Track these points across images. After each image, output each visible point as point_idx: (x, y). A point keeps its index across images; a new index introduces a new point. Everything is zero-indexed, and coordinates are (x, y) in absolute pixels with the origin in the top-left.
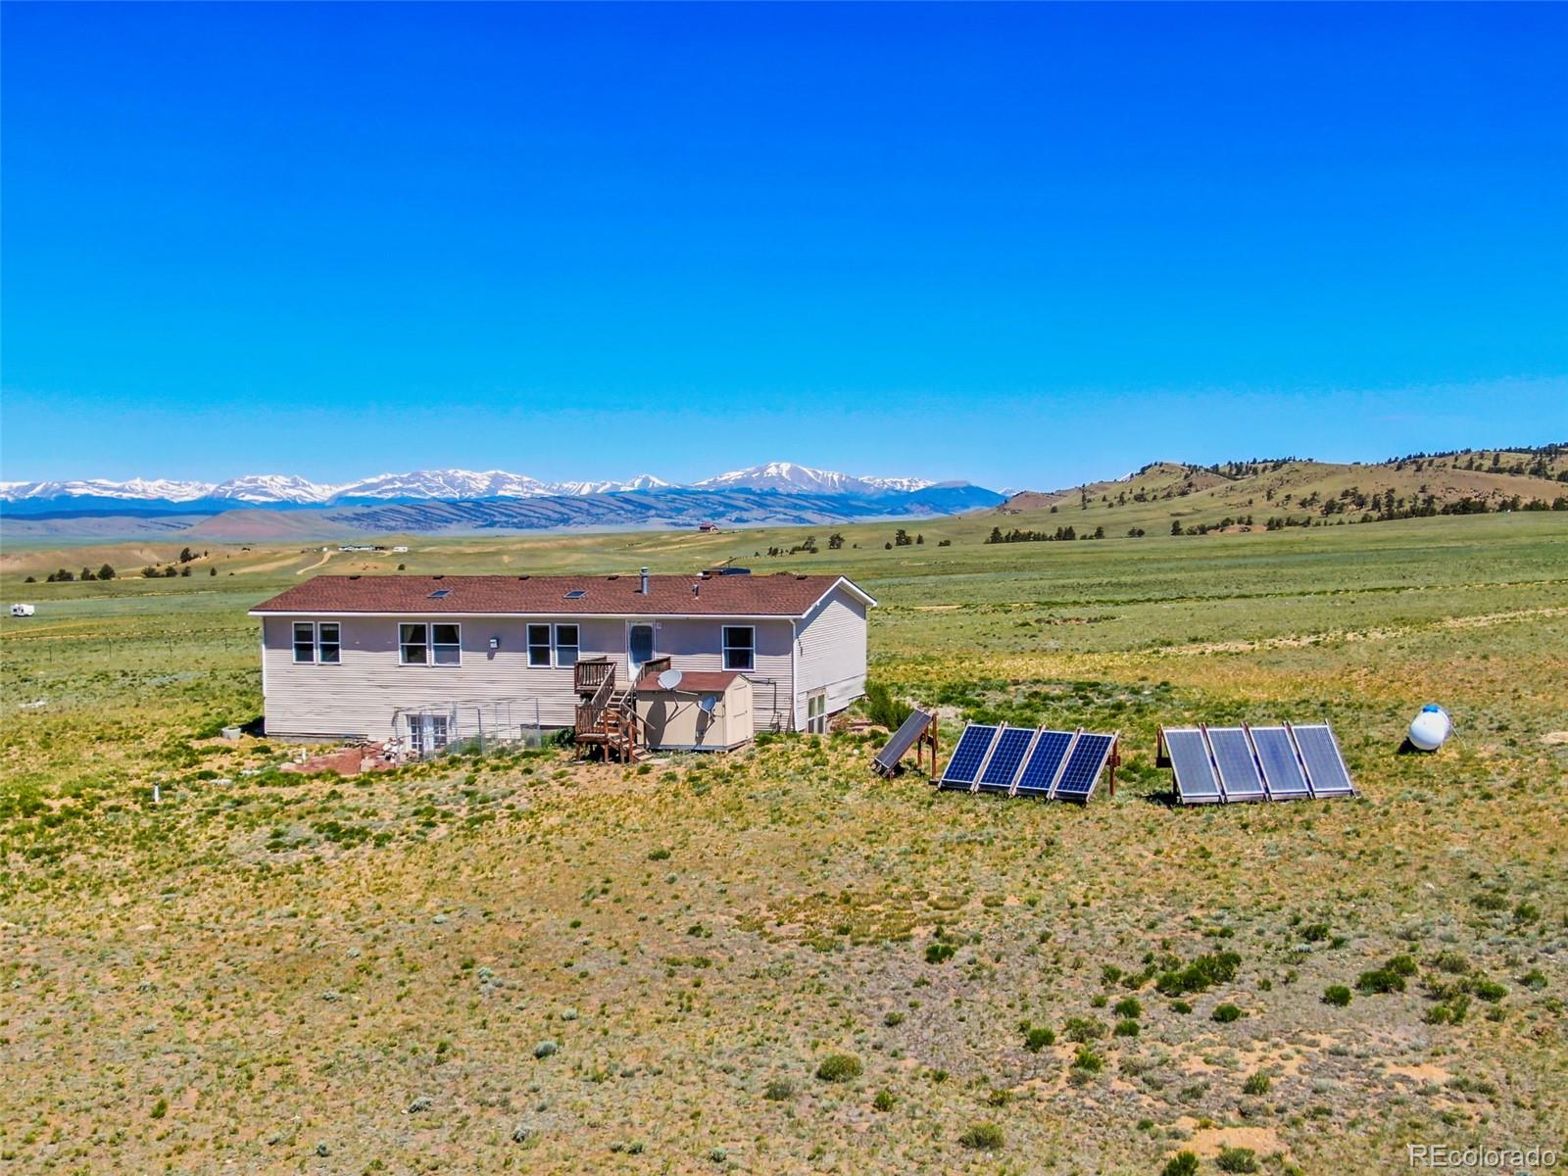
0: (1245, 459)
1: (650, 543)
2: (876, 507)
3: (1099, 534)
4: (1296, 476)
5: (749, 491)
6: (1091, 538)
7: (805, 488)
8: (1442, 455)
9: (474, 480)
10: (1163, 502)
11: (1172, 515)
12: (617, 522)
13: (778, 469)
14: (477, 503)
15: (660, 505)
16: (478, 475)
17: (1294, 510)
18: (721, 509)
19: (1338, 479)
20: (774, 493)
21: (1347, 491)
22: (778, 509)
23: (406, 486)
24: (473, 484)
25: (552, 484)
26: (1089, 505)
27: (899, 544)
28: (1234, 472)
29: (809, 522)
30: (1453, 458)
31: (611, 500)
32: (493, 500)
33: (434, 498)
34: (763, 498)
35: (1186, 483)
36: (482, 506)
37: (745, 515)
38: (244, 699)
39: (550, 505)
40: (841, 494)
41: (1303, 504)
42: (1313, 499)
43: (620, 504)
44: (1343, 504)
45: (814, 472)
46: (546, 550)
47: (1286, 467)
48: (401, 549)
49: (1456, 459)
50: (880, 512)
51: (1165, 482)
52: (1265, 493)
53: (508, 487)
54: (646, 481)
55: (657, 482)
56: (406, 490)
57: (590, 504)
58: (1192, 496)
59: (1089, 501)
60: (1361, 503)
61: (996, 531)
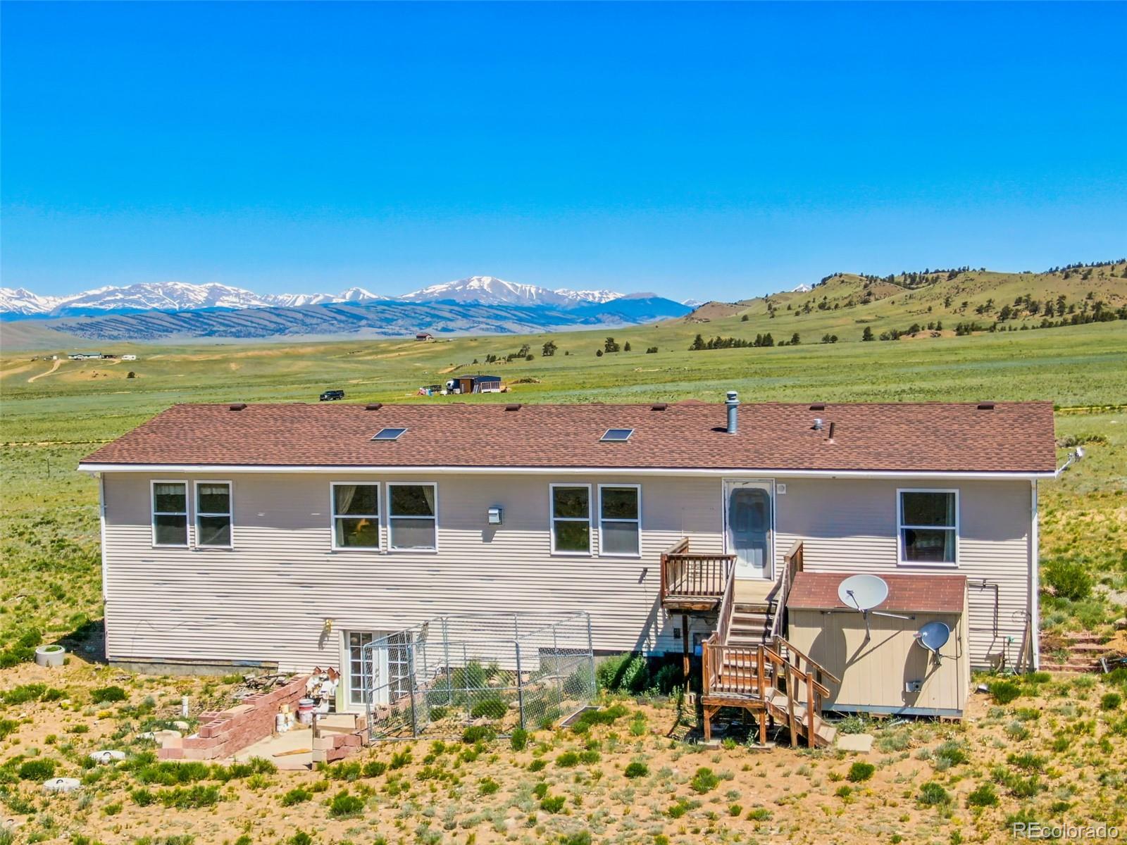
0: (919, 270)
1: (371, 351)
2: (569, 317)
3: (795, 340)
4: (970, 284)
5: (452, 303)
6: (788, 344)
7: (505, 300)
8: (1100, 265)
9: (193, 291)
10: (847, 310)
11: (857, 322)
12: (330, 332)
13: (481, 282)
14: (197, 314)
15: (371, 316)
16: (196, 287)
17: (970, 316)
18: (428, 319)
19: (1010, 287)
20: (476, 305)
21: (1020, 298)
22: (481, 319)
23: (127, 298)
24: (192, 296)
25: (268, 296)
26: (776, 313)
27: (608, 351)
28: (908, 281)
29: (509, 331)
30: (1110, 267)
31: (324, 311)
32: (212, 310)
33: (155, 309)
34: (467, 309)
35: (866, 292)
36: (200, 316)
37: (451, 325)
38: (46, 576)
39: (267, 315)
40: (539, 306)
41: (980, 311)
42: (988, 306)
43: (333, 315)
44: (1017, 310)
45: (513, 285)
46: (271, 357)
47: (961, 276)
48: (130, 357)
49: (1113, 269)
50: (573, 321)
51: (846, 291)
52: (942, 301)
53: (226, 298)
54: (357, 293)
55: (367, 294)
56: (128, 301)
57: (305, 315)
58: (873, 304)
59: (775, 309)
60: (1034, 309)
61: (699, 338)
